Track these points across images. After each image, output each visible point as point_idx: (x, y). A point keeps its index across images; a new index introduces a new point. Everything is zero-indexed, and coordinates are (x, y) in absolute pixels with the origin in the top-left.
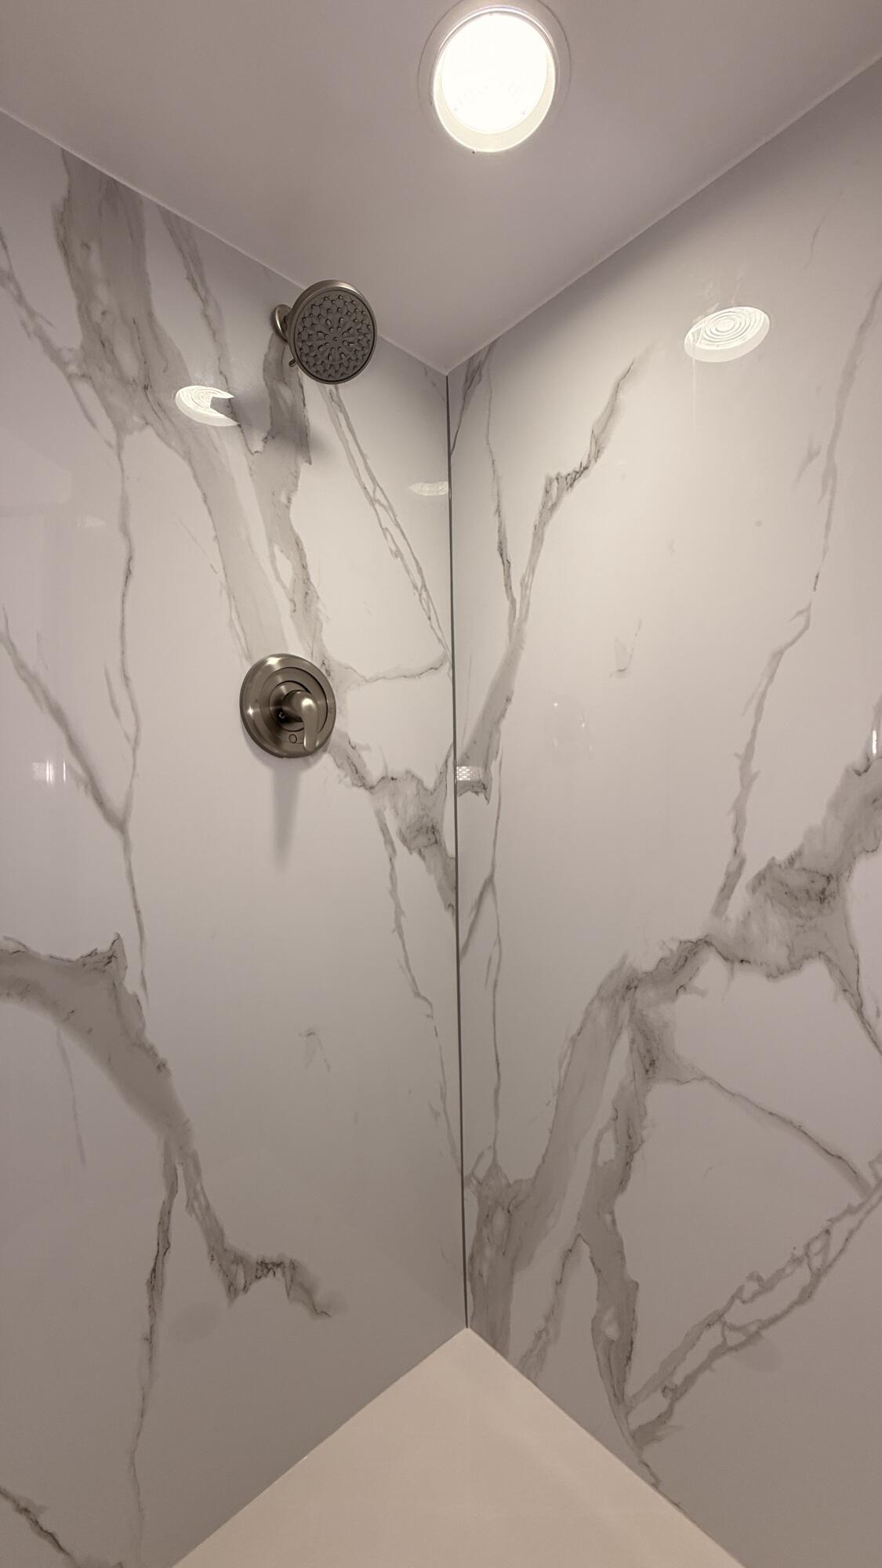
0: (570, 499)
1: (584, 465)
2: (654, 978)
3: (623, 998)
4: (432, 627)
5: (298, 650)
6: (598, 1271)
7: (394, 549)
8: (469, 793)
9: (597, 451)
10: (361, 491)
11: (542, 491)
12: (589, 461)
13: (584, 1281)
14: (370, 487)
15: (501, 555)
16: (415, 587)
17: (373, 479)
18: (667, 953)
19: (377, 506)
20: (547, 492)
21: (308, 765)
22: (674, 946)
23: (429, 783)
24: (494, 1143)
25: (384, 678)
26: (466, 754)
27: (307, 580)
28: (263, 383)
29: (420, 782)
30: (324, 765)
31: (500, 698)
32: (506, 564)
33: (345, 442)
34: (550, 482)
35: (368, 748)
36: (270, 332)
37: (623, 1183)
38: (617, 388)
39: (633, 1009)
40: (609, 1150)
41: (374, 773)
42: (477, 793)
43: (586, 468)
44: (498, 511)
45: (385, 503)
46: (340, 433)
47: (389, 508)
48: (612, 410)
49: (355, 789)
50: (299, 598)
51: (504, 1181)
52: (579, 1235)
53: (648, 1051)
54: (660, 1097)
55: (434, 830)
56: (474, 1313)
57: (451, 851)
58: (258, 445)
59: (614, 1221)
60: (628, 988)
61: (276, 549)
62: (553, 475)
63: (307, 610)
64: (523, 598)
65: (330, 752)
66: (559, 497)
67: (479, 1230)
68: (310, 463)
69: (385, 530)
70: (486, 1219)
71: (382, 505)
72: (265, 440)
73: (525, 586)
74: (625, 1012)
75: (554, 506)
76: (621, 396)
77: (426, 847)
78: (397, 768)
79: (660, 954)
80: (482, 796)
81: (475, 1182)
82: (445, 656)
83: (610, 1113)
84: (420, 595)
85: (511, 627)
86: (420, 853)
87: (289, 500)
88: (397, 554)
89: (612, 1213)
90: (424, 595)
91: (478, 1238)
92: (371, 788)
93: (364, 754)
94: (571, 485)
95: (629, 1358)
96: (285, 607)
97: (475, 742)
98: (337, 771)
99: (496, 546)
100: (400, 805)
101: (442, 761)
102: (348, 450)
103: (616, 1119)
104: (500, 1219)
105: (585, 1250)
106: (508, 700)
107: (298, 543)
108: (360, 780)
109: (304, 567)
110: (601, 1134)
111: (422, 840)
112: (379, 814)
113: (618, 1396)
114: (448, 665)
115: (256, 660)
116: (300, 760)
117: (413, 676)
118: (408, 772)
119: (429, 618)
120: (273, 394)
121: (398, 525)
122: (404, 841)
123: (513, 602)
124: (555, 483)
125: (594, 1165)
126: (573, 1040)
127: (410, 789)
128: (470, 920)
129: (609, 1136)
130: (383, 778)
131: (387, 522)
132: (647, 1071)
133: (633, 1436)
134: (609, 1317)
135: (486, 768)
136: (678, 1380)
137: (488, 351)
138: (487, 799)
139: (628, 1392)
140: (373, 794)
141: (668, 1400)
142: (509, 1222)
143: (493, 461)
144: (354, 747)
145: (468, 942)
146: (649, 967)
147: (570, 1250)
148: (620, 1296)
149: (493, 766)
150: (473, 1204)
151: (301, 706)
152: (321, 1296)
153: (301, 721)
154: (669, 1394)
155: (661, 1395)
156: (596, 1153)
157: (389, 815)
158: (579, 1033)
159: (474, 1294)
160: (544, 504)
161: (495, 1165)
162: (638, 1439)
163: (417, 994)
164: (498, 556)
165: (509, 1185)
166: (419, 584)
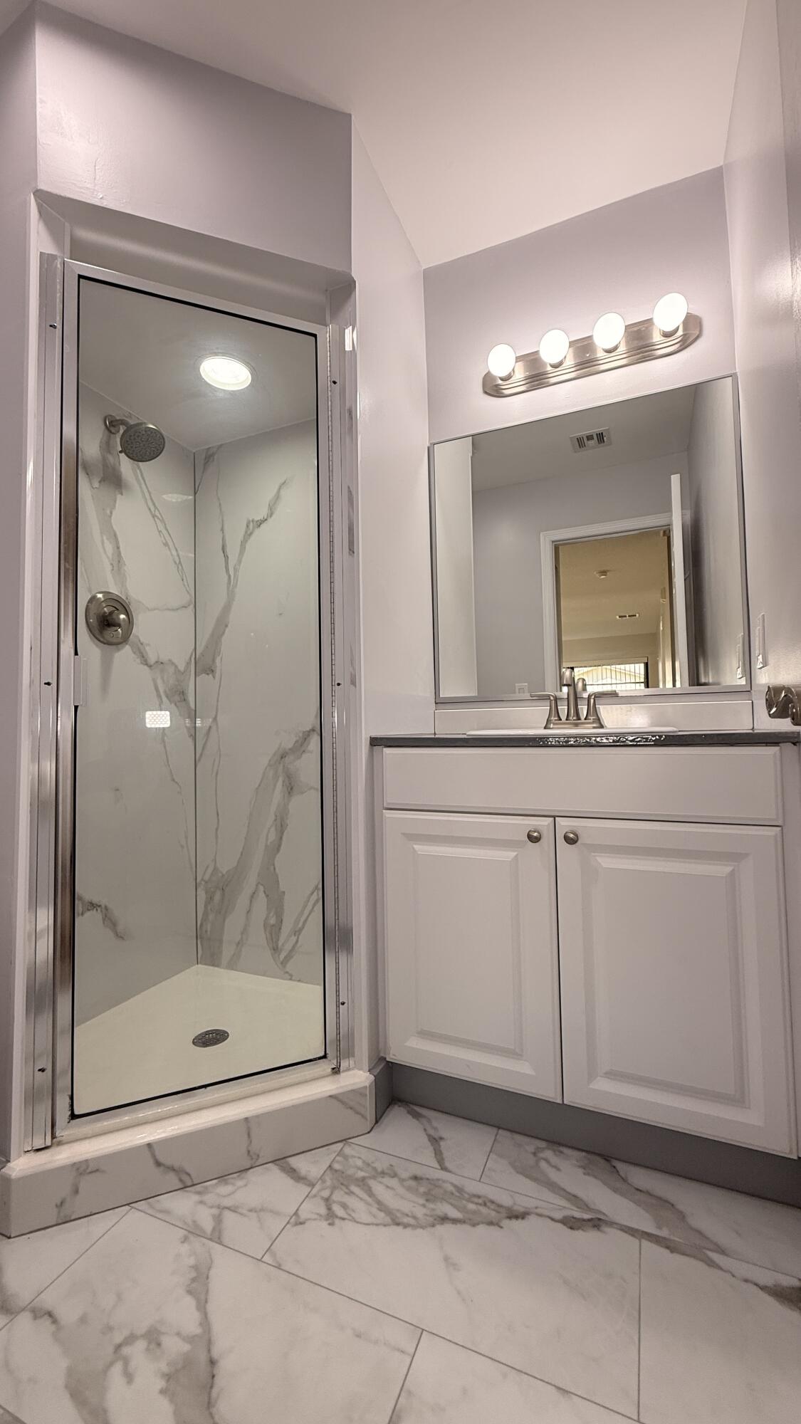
0: (257, 532)
1: (265, 518)
2: (293, 750)
3: (280, 763)
4: (184, 585)
5: (114, 590)
6: (267, 896)
7: (164, 541)
8: (204, 675)
9: (271, 514)
10: (147, 510)
11: (245, 526)
12: (267, 517)
13: (261, 898)
14: (152, 509)
15: (224, 552)
16: (175, 563)
17: (154, 504)
18: (298, 738)
19: (156, 519)
20: (247, 526)
21: (119, 650)
22: (301, 735)
23: (182, 668)
24: (215, 858)
25: (158, 609)
26: (201, 653)
27: (119, 554)
28: (99, 453)
29: (176, 667)
30: (127, 650)
31: (222, 624)
32: (226, 557)
33: (140, 484)
34: (249, 522)
35: (149, 645)
36: (103, 427)
37: (278, 850)
38: (280, 488)
39: (284, 766)
40: (273, 836)
41: (152, 659)
42: (208, 674)
43: (266, 520)
44: (222, 530)
45: (160, 517)
46: (137, 479)
47: (163, 521)
48: (277, 497)
49: (142, 666)
50: (115, 563)
51: (220, 875)
52: (259, 883)
53: (290, 784)
54: (296, 802)
55: (183, 693)
56: (202, 956)
57: (193, 706)
58: (96, 485)
59: (275, 869)
60: (282, 758)
61: (105, 538)
62: (251, 519)
63: (119, 569)
64: (235, 575)
65: (130, 645)
66: (253, 530)
67: (206, 907)
68: (122, 494)
69: (160, 532)
70: (210, 899)
71: (158, 518)
72: (100, 482)
73: (236, 570)
74: (281, 767)
75: (251, 534)
76: (282, 492)
77: (179, 702)
78: (164, 658)
79: (295, 739)
80: (211, 675)
81: (203, 883)
82: (191, 600)
83: (273, 818)
84: (178, 568)
85: (228, 588)
86: (176, 704)
87: (111, 513)
88: (166, 544)
89: (274, 865)
90: (180, 567)
91: (206, 914)
92: (150, 667)
93: (147, 648)
94: (259, 526)
95: (280, 928)
96: (109, 568)
97: (207, 647)
98: (133, 655)
99: (221, 548)
100: (165, 678)
101: (188, 658)
102: (141, 489)
103: (276, 820)
104: (217, 897)
105: (261, 888)
106: (227, 626)
107: (115, 535)
108: (145, 662)
109: (118, 548)
110: (269, 828)
111: (177, 698)
112: (154, 681)
113: (276, 950)
114: (192, 606)
115: (93, 593)
116: (114, 647)
117: (173, 610)
118: (170, 660)
119: (183, 580)
120: (104, 459)
121: (167, 530)
122: (167, 697)
123: (229, 577)
124: (252, 523)
125: (266, 846)
126: (257, 789)
127: (171, 670)
128: (203, 742)
129: (273, 829)
130: (157, 662)
131: (161, 527)
132: (289, 793)
133: (282, 963)
134: (271, 915)
135: (214, 661)
136: (300, 925)
137: (218, 448)
138: (214, 677)
139: (280, 944)
140: (151, 669)
141: (296, 937)
142: (223, 895)
143: (220, 504)
144: (142, 644)
145: (201, 755)
146: (290, 746)
147: (254, 893)
148: (276, 904)
149: (218, 660)
150: (202, 896)
151: (119, 619)
152: (120, 928)
153: (119, 626)
154: (297, 933)
155: (293, 936)
156: (267, 840)
157: (159, 682)
158: (259, 785)
159: (202, 945)
160: (246, 532)
161: (215, 869)
162: (284, 963)
163: (173, 780)
164: (222, 552)
165: (223, 875)
166: (178, 562)
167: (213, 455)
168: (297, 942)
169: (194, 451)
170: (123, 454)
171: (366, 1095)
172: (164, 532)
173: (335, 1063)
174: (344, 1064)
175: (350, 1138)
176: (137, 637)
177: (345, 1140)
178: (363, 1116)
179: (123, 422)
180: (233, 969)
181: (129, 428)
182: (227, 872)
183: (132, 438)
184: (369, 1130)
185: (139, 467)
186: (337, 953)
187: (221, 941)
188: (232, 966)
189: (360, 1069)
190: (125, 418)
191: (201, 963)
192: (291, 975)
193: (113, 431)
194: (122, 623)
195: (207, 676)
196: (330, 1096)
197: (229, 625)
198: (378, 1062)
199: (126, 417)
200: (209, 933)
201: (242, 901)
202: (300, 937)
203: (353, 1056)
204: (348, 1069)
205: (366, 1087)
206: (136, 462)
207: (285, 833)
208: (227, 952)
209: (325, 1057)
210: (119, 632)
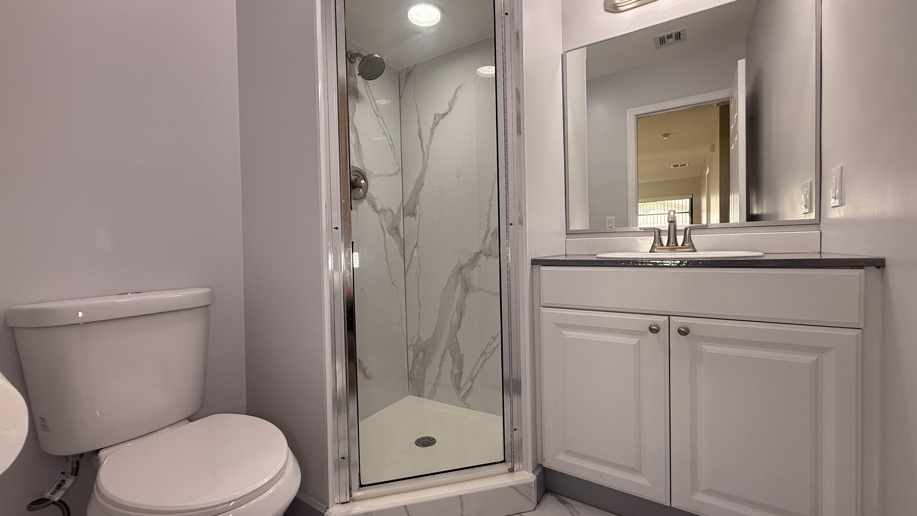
0: (442, 122)
1: (447, 112)
2: (467, 265)
3: (459, 273)
4: (395, 159)
5: (357, 165)
6: (452, 356)
7: (383, 132)
8: (409, 217)
9: (451, 109)
10: (373, 111)
11: (433, 118)
13: (449, 358)
14: (376, 110)
15: (419, 136)
16: (390, 145)
17: (377, 107)
18: (471, 257)
19: (378, 117)
20: (435, 118)
21: (362, 203)
22: (473, 255)
23: (396, 213)
24: (419, 331)
25: (381, 176)
26: (407, 203)
27: (359, 142)
29: (392, 212)
30: (365, 202)
31: (420, 184)
32: (422, 140)
33: (369, 96)
34: (436, 115)
35: (377, 199)
37: (459, 327)
38: (456, 91)
39: (462, 275)
40: (455, 319)
41: (379, 208)
42: (411, 216)
44: (418, 122)
45: (381, 116)
46: (367, 93)
47: (382, 118)
48: (455, 98)
49: (374, 212)
50: (357, 148)
51: (422, 342)
52: (447, 348)
53: (466, 286)
54: (469, 298)
55: (397, 229)
56: (412, 390)
57: (402, 237)
59: (457, 339)
60: (460, 270)
62: (437, 113)
63: (359, 152)
64: (427, 151)
65: (366, 199)
66: (439, 121)
67: (414, 362)
68: (359, 103)
69: (381, 125)
70: (416, 356)
73: (428, 148)
74: (459, 278)
75: (437, 124)
76: (458, 93)
77: (394, 234)
78: (386, 207)
79: (469, 258)
80: (413, 217)
81: (412, 346)
82: (399, 169)
83: (456, 307)
84: (392, 148)
85: (423, 160)
86: (393, 236)
87: (353, 115)
88: (385, 133)
89: (456, 337)
91: (413, 364)
92: (378, 212)
93: (376, 201)
94: (443, 118)
95: (461, 376)
97: (410, 199)
98: (368, 205)
99: (418, 133)
100: (387, 219)
101: (399, 206)
102: (370, 100)
103: (457, 309)
104: (421, 355)
105: (448, 351)
106: (422, 185)
107: (356, 129)
108: (375, 210)
109: (358, 137)
110: (453, 315)
111: (393, 232)
112: (381, 221)
113: (458, 389)
114: (400, 173)
116: (358, 201)
117: (390, 176)
118: (389, 208)
119: (394, 156)
121: (385, 124)
122: (388, 232)
123: (424, 152)
124: (438, 116)
125: (451, 325)
126: (444, 290)
127: (389, 214)
128: (409, 261)
129: (456, 314)
130: (382, 209)
131: (381, 123)
132: (466, 292)
133: (462, 398)
134: (456, 367)
135: (415, 207)
136: (474, 375)
137: (414, 67)
138: (415, 218)
139: (461, 386)
140: (378, 214)
142: (424, 355)
143: (416, 105)
144: (373, 198)
145: (408, 268)
146: (466, 262)
147: (444, 354)
148: (459, 362)
149: (418, 207)
150: (411, 355)
151: (361, 183)
152: (367, 372)
153: (361, 187)
154: (472, 380)
155: (469, 381)
156: (451, 320)
157: (383, 222)
158: (446, 287)
159: (412, 383)
160: (434, 122)
161: (419, 338)
162: (464, 397)
163: (393, 283)
164: (418, 136)
165: (424, 342)
167: (411, 70)
168: (472, 384)
169: (399, 70)
170: (360, 76)
171: (532, 488)
172: (384, 126)
173: (511, 466)
174: (516, 467)
175: (522, 513)
176: (370, 194)
177: (519, 513)
178: (530, 500)
179: (358, 55)
180: (431, 399)
181: (364, 58)
182: (426, 340)
183: (366, 65)
184: (534, 509)
185: (368, 84)
186: (511, 397)
187: (423, 382)
188: (430, 397)
189: (527, 471)
190: (359, 52)
191: (411, 395)
192: (469, 406)
193: (352, 61)
194: (363, 186)
196: (510, 486)
197: (424, 184)
198: (537, 466)
200: (416, 376)
201: (437, 358)
202: (474, 382)
203: (522, 462)
204: (519, 470)
205: (532, 482)
206: (365, 80)
207: (463, 317)
208: (428, 388)
209: (504, 461)
210: (360, 192)
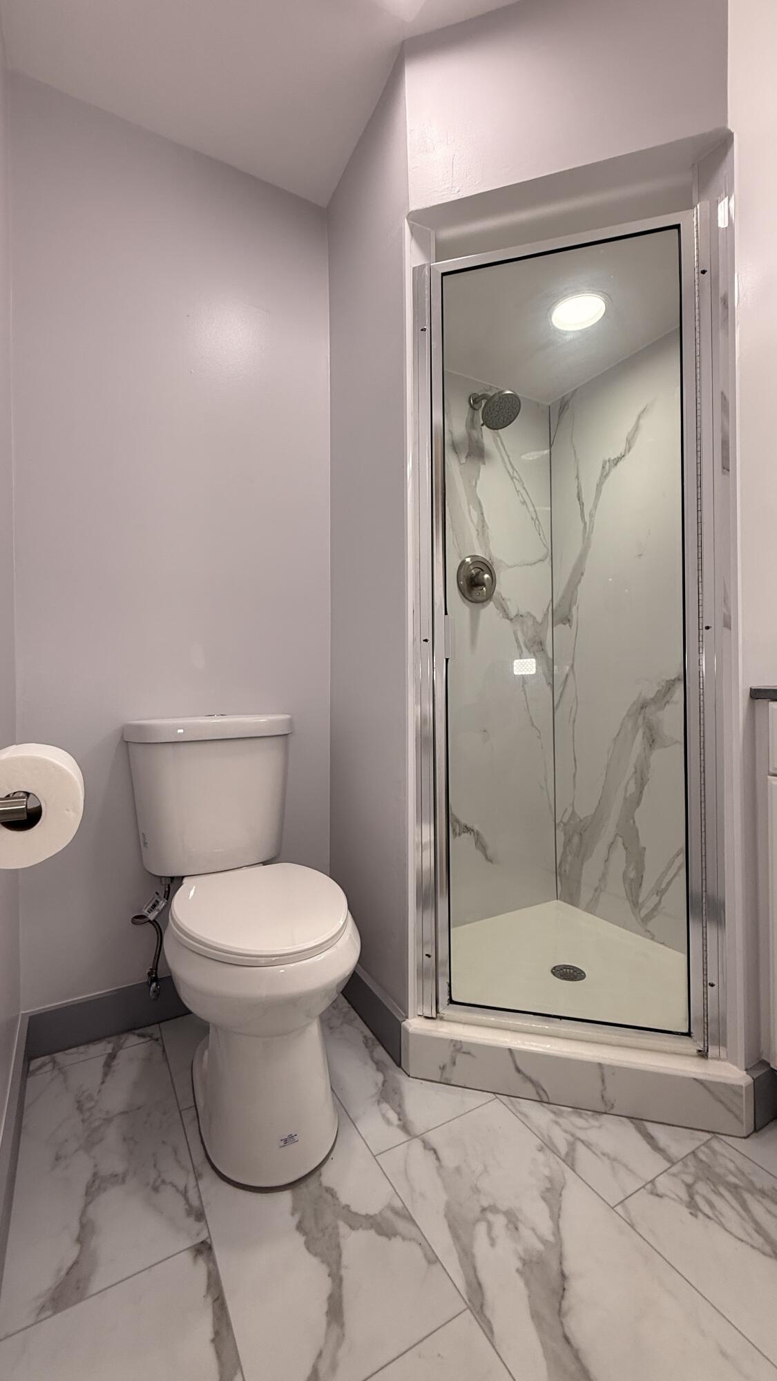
0: (614, 472)
1: (623, 454)
2: (654, 700)
3: (640, 714)
4: (541, 539)
5: (480, 553)
6: (626, 848)
7: (522, 500)
8: (560, 625)
9: (629, 449)
10: (506, 473)
11: (601, 466)
12: (625, 453)
13: (620, 851)
14: (511, 471)
15: (579, 500)
16: (533, 519)
17: (513, 467)
18: (661, 688)
19: (515, 480)
20: (603, 467)
21: (484, 607)
22: (663, 684)
23: (539, 619)
24: (573, 803)
25: (517, 565)
26: (558, 604)
27: (483, 521)
28: (465, 432)
29: (534, 618)
30: (491, 605)
31: (578, 573)
32: (582, 504)
34: (605, 463)
35: (509, 600)
36: (468, 406)
37: (638, 804)
38: (639, 417)
39: (644, 718)
40: (632, 788)
41: (513, 614)
42: (565, 624)
43: (623, 456)
44: (577, 477)
45: (518, 477)
46: (498, 447)
47: (520, 480)
48: (637, 427)
49: (504, 620)
50: (480, 530)
51: (578, 820)
52: (617, 834)
53: (651, 736)
54: (657, 756)
55: (541, 643)
56: (561, 895)
57: (550, 655)
58: (463, 461)
59: (634, 822)
60: (642, 708)
61: (471, 507)
62: (607, 459)
63: (483, 534)
64: (591, 521)
65: (493, 601)
66: (610, 470)
67: (565, 848)
68: (484, 464)
69: (518, 491)
70: (568, 842)
71: (516, 479)
72: (467, 457)
73: (591, 516)
74: (640, 721)
75: (607, 475)
76: (642, 422)
77: (537, 651)
78: (523, 612)
79: (657, 689)
80: (567, 625)
81: (562, 825)
82: (547, 553)
83: (633, 769)
84: (535, 523)
85: (584, 536)
86: (535, 654)
87: (476, 484)
88: (524, 503)
89: (633, 818)
90: (537, 522)
91: (564, 853)
92: (511, 620)
93: (508, 603)
94: (616, 464)
95: (641, 885)
96: (474, 533)
97: (564, 597)
98: (496, 610)
99: (576, 495)
100: (525, 629)
101: (545, 609)
102: (501, 456)
103: (635, 772)
104: (576, 839)
105: (620, 840)
106: (582, 574)
107: (480, 502)
108: (506, 615)
109: (482, 514)
110: (628, 783)
111: (536, 648)
112: (515, 633)
113: (635, 904)
114: (549, 558)
115: (462, 559)
116: (481, 604)
117: (531, 565)
118: (528, 613)
119: (540, 534)
120: (470, 435)
121: (524, 488)
122: (526, 647)
123: (585, 523)
124: (608, 463)
125: (625, 798)
126: (615, 739)
127: (530, 622)
128: (560, 691)
129: (632, 782)
130: (517, 615)
131: (519, 488)
132: (651, 746)
133: (643, 920)
134: (631, 869)
135: (570, 610)
136: (663, 886)
137: (573, 395)
138: (570, 626)
139: (640, 900)
140: (512, 622)
141: (658, 898)
142: (581, 839)
143: (575, 451)
144: (503, 599)
145: (559, 701)
146: (652, 696)
147: (612, 843)
148: (637, 857)
149: (574, 609)
150: (561, 838)
151: (483, 578)
152: (489, 852)
153: (484, 585)
154: (659, 893)
155: (655, 895)
156: (626, 791)
157: (519, 634)
158: (618, 735)
159: (561, 881)
160: (602, 475)
161: (573, 813)
162: (646, 920)
163: (533, 725)
164: (577, 500)
165: (581, 821)
166: (535, 517)
167: (567, 403)
168: (660, 902)
169: (549, 404)
170: (485, 426)
171: (742, 1096)
172: (523, 491)
173: (702, 1046)
174: (712, 1051)
175: (719, 1133)
176: (499, 593)
177: (713, 1132)
178: (737, 1117)
179: (484, 397)
180: (591, 913)
181: (489, 399)
182: (585, 818)
183: (492, 409)
184: (745, 1135)
185: (499, 436)
186: (704, 927)
187: (579, 882)
188: (590, 909)
189: (735, 1064)
190: (486, 393)
191: (560, 899)
192: (654, 936)
193: (476, 408)
194: (486, 583)
195: (563, 626)
196: (695, 1079)
197: (585, 573)
198: (757, 1064)
199: (487, 391)
200: (567, 872)
201: (600, 848)
202: (663, 898)
203: (725, 1045)
204: (719, 1059)
205: (741, 1087)
206: (496, 431)
207: (646, 787)
208: (586, 895)
209: (689, 1034)
210: (483, 592)
